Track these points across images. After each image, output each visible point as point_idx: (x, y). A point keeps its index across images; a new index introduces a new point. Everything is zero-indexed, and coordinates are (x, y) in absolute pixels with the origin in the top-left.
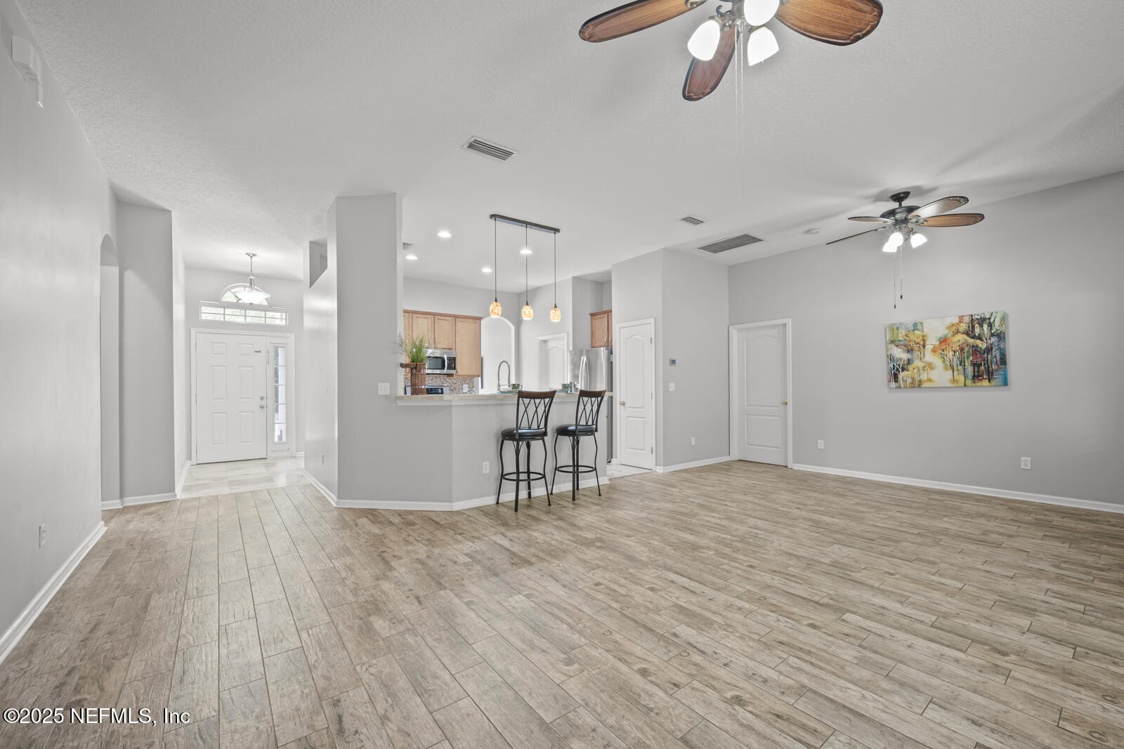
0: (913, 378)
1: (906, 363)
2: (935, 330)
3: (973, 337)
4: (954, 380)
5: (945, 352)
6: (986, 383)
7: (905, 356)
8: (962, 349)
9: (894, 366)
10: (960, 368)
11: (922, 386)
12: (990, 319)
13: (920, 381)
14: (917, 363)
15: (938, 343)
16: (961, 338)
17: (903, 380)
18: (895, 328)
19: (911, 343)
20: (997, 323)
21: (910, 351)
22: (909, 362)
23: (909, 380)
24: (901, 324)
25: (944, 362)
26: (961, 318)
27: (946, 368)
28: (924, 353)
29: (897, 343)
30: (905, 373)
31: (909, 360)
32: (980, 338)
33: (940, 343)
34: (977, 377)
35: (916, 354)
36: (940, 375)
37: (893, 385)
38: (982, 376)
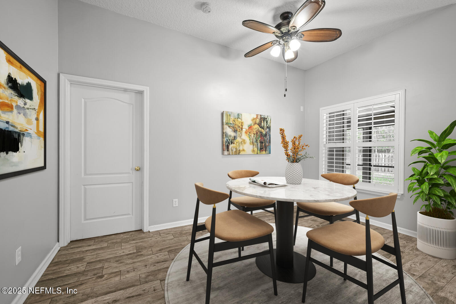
0: (236, 149)
1: (233, 139)
2: (247, 120)
3: (261, 127)
4: (253, 151)
5: (251, 134)
6: (264, 152)
7: (233, 134)
8: (257, 133)
9: (227, 139)
10: (256, 143)
11: (240, 154)
12: (267, 119)
13: (239, 151)
14: (238, 139)
15: (248, 128)
16: (257, 126)
17: (231, 150)
18: (229, 114)
19: (236, 126)
20: (269, 122)
21: (235, 131)
22: (235, 138)
23: (234, 150)
24: (232, 113)
25: (250, 140)
26: (257, 115)
27: (250, 144)
28: (242, 133)
29: (230, 125)
30: (233, 145)
31: (234, 137)
32: (263, 128)
33: (249, 128)
34: (261, 149)
35: (238, 133)
36: (248, 147)
37: (226, 153)
38: (263, 149)
